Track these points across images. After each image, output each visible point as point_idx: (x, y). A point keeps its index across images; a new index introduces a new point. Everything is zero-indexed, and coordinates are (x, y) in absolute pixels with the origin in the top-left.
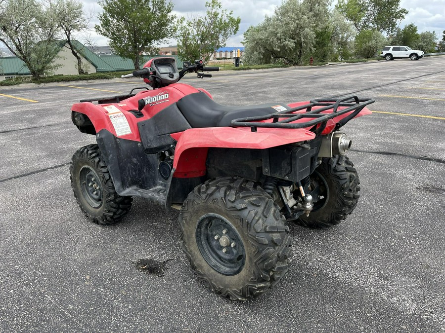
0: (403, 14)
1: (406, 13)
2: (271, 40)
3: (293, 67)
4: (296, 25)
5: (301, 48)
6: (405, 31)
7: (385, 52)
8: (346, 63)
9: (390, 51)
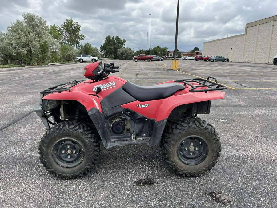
0: (83, 38)
1: (84, 37)
2: (8, 48)
3: (28, 66)
4: (25, 39)
5: (31, 54)
6: (85, 47)
7: (79, 58)
8: (59, 64)
9: (81, 57)
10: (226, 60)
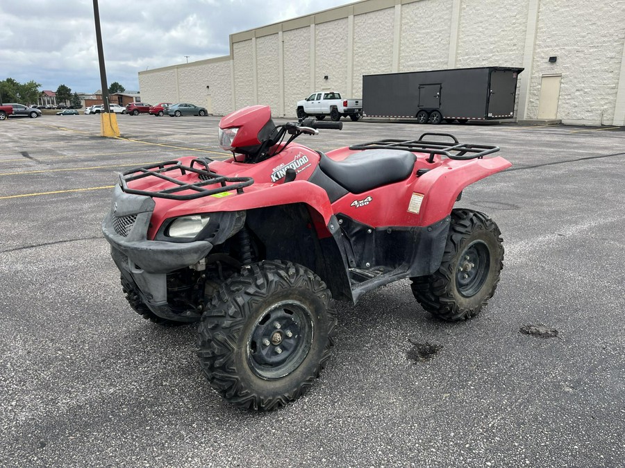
10: (202, 113)
